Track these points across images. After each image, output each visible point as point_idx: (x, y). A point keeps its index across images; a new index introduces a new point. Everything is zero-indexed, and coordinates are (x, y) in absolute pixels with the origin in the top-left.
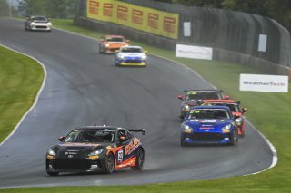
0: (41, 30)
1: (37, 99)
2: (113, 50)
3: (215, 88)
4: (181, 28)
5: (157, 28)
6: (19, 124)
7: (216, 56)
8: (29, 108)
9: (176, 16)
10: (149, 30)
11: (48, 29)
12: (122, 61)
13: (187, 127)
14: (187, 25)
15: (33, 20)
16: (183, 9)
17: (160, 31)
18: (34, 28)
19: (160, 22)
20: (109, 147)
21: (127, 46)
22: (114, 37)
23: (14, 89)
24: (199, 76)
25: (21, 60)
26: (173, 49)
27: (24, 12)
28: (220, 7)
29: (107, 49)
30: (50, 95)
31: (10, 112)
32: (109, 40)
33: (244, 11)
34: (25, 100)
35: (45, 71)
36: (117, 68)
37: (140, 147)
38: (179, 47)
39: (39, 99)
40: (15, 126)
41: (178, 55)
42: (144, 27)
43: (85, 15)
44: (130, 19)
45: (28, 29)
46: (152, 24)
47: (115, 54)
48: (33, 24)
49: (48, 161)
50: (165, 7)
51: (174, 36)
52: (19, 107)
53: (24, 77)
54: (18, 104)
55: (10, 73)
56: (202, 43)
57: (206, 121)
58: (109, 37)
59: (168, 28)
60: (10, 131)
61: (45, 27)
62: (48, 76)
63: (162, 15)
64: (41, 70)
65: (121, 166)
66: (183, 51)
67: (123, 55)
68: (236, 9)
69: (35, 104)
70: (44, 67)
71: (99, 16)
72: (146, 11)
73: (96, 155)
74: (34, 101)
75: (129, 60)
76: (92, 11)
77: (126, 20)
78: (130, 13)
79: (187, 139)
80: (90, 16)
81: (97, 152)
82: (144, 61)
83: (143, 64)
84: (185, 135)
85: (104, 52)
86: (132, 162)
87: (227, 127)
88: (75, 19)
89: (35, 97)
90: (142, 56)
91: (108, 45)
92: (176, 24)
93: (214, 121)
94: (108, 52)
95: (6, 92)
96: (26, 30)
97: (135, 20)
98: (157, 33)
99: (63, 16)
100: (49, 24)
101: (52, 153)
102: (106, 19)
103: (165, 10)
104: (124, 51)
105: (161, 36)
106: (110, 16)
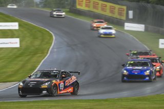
0: (59, 17)
1: (49, 52)
2: (97, 27)
3: (148, 49)
4: (127, 14)
5: (114, 14)
6: (39, 66)
7: (146, 29)
8: (45, 57)
9: (125, 8)
10: (110, 15)
11: (63, 16)
12: (101, 34)
13: (125, 71)
14: (131, 13)
15: (54, 11)
16: (129, 3)
17: (116, 15)
18: (55, 16)
19: (116, 11)
20: (54, 81)
21: (106, 26)
22: (99, 20)
23: (37, 47)
24: (137, 40)
25: (40, 31)
26: (123, 25)
27: (42, 5)
28: (148, 2)
29: (95, 27)
30: (55, 50)
31: (35, 59)
32: (96, 22)
33: (162, 5)
34: (43, 53)
35: (54, 37)
36: (99, 38)
37: (76, 81)
38: (126, 24)
39: (51, 52)
40: (37, 67)
41: (126, 28)
42: (108, 13)
43: (75, 6)
44: (100, 9)
45: (52, 16)
46: (112, 11)
47: (98, 30)
48: (54, 13)
49: (19, 89)
50: (119, 3)
51: (124, 18)
52: (39, 57)
53: (43, 40)
54: (39, 55)
55: (35, 38)
56: (139, 22)
57: (136, 68)
58: (96, 21)
59: (120, 14)
60: (34, 69)
61: (61, 15)
62: (56, 40)
63: (117, 6)
64: (51, 36)
65: (62, 92)
66: (129, 26)
67: (102, 31)
68: (157, 4)
69: (48, 55)
70: (53, 35)
71: (83, 7)
72: (109, 4)
73: (45, 85)
74: (47, 53)
75: (105, 34)
76: (80, 4)
77: (97, 9)
78: (100, 6)
79: (125, 78)
80: (78, 7)
81: (47, 84)
82: (114, 34)
83: (113, 36)
84: (124, 76)
85: (93, 29)
86: (70, 90)
87: (148, 72)
88: (70, 9)
89: (48, 51)
90: (113, 31)
91: (95, 25)
92: (125, 12)
93: (140, 68)
94: (95, 29)
95: (33, 48)
96: (51, 16)
97: (103, 9)
98: (115, 17)
99: (64, 7)
100: (64, 13)
101: (21, 84)
102: (87, 9)
103: (119, 4)
104: (103, 29)
105: (117, 18)
106: (89, 7)
